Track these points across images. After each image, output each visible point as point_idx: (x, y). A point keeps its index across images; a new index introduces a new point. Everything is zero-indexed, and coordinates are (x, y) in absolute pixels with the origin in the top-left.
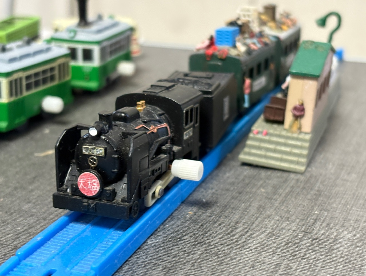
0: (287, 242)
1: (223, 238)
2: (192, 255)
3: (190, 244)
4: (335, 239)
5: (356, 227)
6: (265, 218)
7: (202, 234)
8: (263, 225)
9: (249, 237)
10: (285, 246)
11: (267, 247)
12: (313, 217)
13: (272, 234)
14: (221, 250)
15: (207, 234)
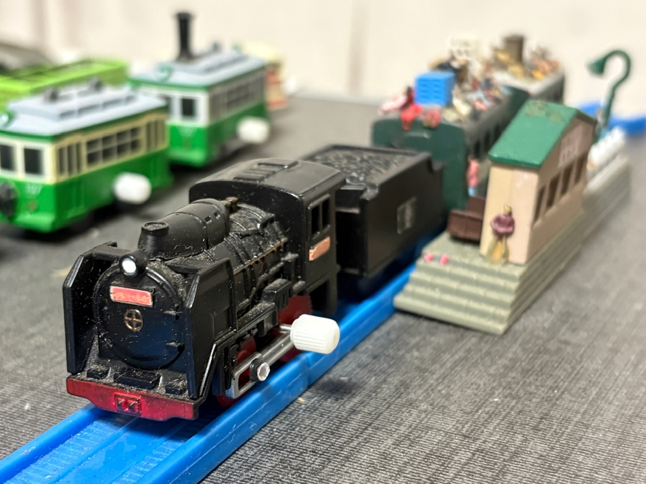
0: (428, 454)
1: (319, 441)
2: (256, 468)
3: (258, 448)
4: (515, 454)
5: (559, 433)
6: (403, 405)
7: (285, 431)
8: (397, 418)
9: (365, 441)
10: (423, 462)
11: (391, 462)
12: (487, 409)
13: (406, 437)
14: (308, 463)
15: (293, 432)
